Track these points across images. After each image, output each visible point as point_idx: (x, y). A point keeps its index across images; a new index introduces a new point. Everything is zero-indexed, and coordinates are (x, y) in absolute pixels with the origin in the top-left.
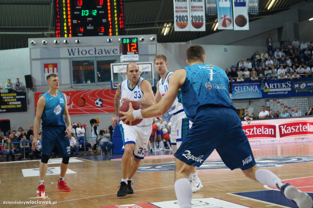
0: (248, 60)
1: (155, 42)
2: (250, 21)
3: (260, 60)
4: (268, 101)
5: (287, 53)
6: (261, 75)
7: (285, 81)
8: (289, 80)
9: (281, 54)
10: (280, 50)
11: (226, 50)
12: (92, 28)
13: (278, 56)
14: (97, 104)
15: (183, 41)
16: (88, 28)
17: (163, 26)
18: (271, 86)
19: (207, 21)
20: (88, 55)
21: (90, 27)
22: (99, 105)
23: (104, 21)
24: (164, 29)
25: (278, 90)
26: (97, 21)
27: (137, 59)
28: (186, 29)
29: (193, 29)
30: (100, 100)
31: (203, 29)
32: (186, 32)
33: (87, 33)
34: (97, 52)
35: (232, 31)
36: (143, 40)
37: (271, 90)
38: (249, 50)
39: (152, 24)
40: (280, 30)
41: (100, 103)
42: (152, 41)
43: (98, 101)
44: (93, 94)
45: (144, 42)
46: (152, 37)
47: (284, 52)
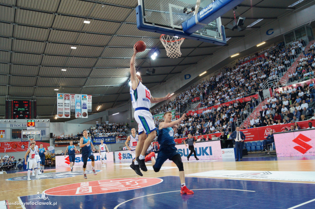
0: (88, 129)
1: (49, 122)
2: (88, 115)
3: (93, 130)
4: (95, 145)
5: (103, 127)
6: (93, 136)
7: (101, 138)
8: (103, 137)
9: (101, 127)
10: (101, 126)
11: (79, 126)
12: (22, 116)
13: (100, 128)
14: (22, 147)
15: (62, 122)
16: (20, 116)
17: (55, 116)
18: (96, 140)
19: (71, 114)
20: (19, 127)
21: (21, 115)
22: (23, 148)
23: (28, 113)
24: (55, 117)
25: (99, 141)
26: (24, 113)
27: (34, 129)
28: (62, 117)
29: (65, 117)
30: (24, 146)
31: (69, 117)
32: (62, 118)
33: (20, 118)
34: (23, 126)
35: (81, 118)
36: (44, 121)
37: (96, 142)
38: (88, 126)
39: (51, 115)
40: (101, 118)
41: (23, 147)
42: (48, 121)
43: (22, 146)
44: (20, 143)
45: (44, 122)
46: (48, 120)
47: (102, 127)
